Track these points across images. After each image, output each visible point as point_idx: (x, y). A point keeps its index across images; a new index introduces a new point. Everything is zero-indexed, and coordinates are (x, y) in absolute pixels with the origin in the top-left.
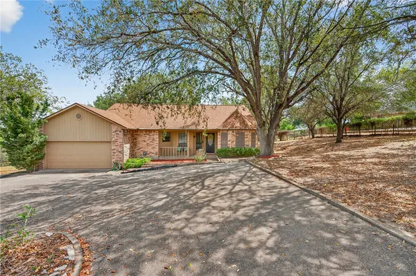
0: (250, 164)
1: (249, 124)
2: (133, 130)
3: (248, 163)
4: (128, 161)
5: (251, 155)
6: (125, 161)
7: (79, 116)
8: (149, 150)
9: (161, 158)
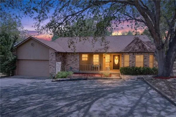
0: (147, 84)
1: (148, 48)
2: (64, 53)
3: (145, 82)
4: (59, 73)
5: (149, 74)
6: (57, 73)
7: (32, 45)
8: (73, 66)
9: (81, 72)
